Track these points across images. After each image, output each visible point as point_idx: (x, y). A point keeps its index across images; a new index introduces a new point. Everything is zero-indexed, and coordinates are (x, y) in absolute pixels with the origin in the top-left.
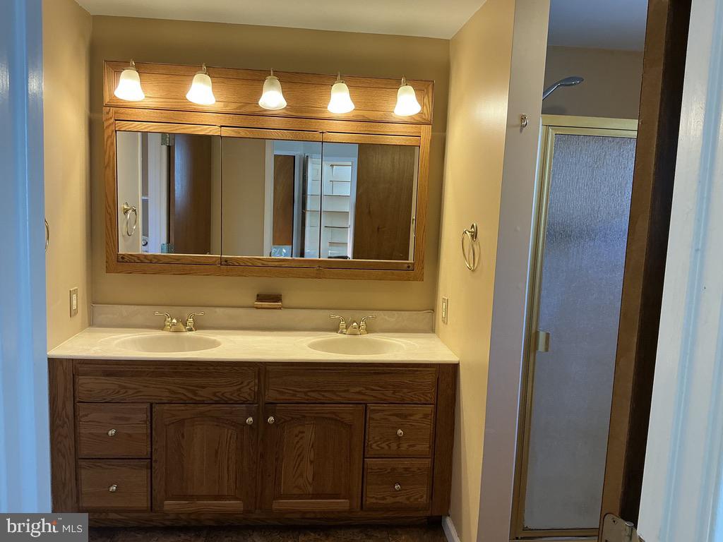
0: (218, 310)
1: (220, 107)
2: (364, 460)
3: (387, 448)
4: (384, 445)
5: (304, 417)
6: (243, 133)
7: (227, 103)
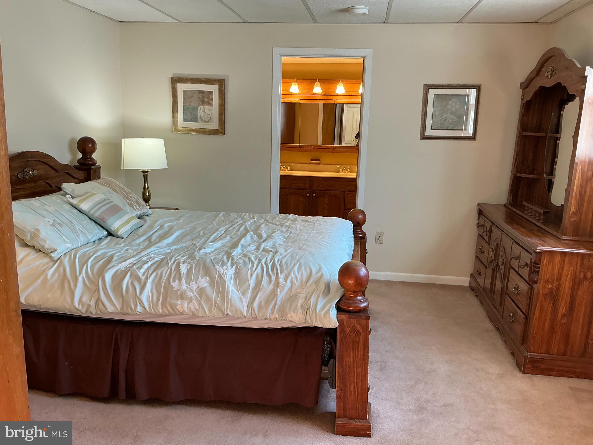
0: (298, 164)
1: (301, 93)
2: (344, 210)
3: (352, 206)
4: (351, 205)
5: (325, 195)
6: (308, 101)
7: (302, 91)
